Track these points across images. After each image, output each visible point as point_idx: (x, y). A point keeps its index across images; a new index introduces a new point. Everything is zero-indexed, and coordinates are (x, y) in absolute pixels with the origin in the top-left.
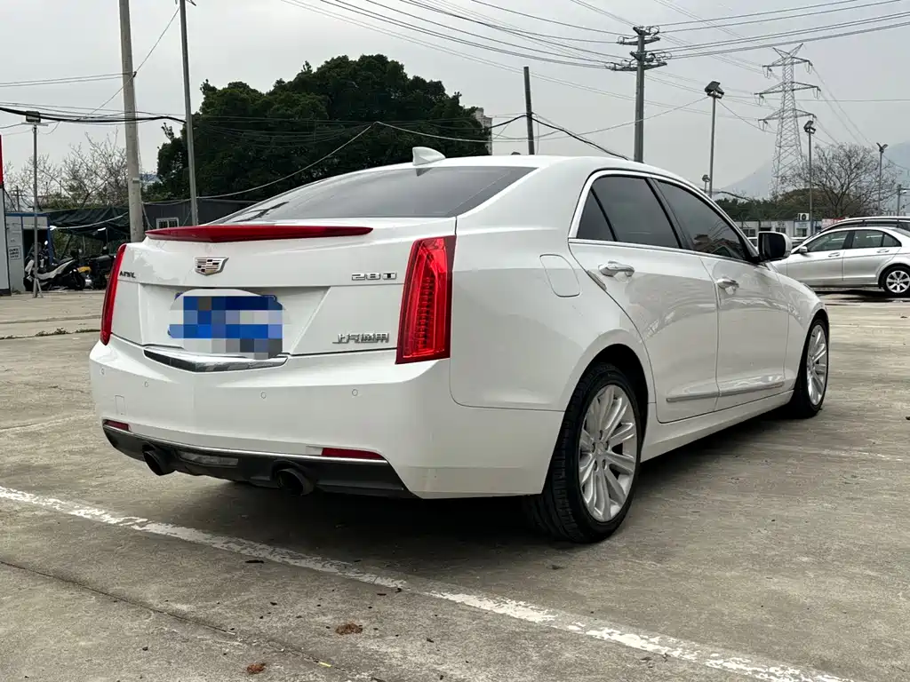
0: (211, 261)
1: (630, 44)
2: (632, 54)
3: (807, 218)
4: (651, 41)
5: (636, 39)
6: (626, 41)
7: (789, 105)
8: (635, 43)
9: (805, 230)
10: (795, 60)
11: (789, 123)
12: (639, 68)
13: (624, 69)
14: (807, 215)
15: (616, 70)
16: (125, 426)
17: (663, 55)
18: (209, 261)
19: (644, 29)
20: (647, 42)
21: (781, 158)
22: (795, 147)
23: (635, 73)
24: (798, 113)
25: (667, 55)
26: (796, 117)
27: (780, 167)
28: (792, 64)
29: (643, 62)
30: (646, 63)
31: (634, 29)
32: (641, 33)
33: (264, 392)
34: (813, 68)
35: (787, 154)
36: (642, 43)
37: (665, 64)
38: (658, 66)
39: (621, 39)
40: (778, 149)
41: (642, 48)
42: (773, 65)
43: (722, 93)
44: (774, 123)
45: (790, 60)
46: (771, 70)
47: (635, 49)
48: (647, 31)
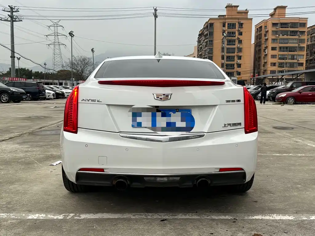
0: (165, 95)
1: (7, 11)
2: (8, 15)
3: (74, 80)
4: (16, 12)
5: (10, 10)
6: (5, 10)
7: (57, 41)
8: (9, 12)
9: (73, 84)
10: (58, 25)
11: (57, 47)
12: (11, 21)
13: (5, 20)
14: (74, 79)
15: (2, 20)
16: (102, 170)
17: (21, 17)
18: (163, 95)
19: (13, 7)
20: (14, 12)
21: (55, 58)
22: (59, 55)
23: (10, 22)
24: (60, 44)
25: (22, 17)
26: (59, 45)
27: (55, 61)
28: (57, 26)
29: (13, 19)
30: (14, 19)
31: (9, 6)
32: (12, 8)
33: (198, 148)
34: (64, 29)
35: (57, 57)
36: (12, 12)
37: (22, 21)
38: (19, 21)
39: (3, 9)
40: (54, 55)
41: (12, 14)
42: (50, 26)
43: (74, 36)
44: (52, 46)
45: (56, 25)
46: (50, 28)
47: (9, 14)
48: (14, 8)
